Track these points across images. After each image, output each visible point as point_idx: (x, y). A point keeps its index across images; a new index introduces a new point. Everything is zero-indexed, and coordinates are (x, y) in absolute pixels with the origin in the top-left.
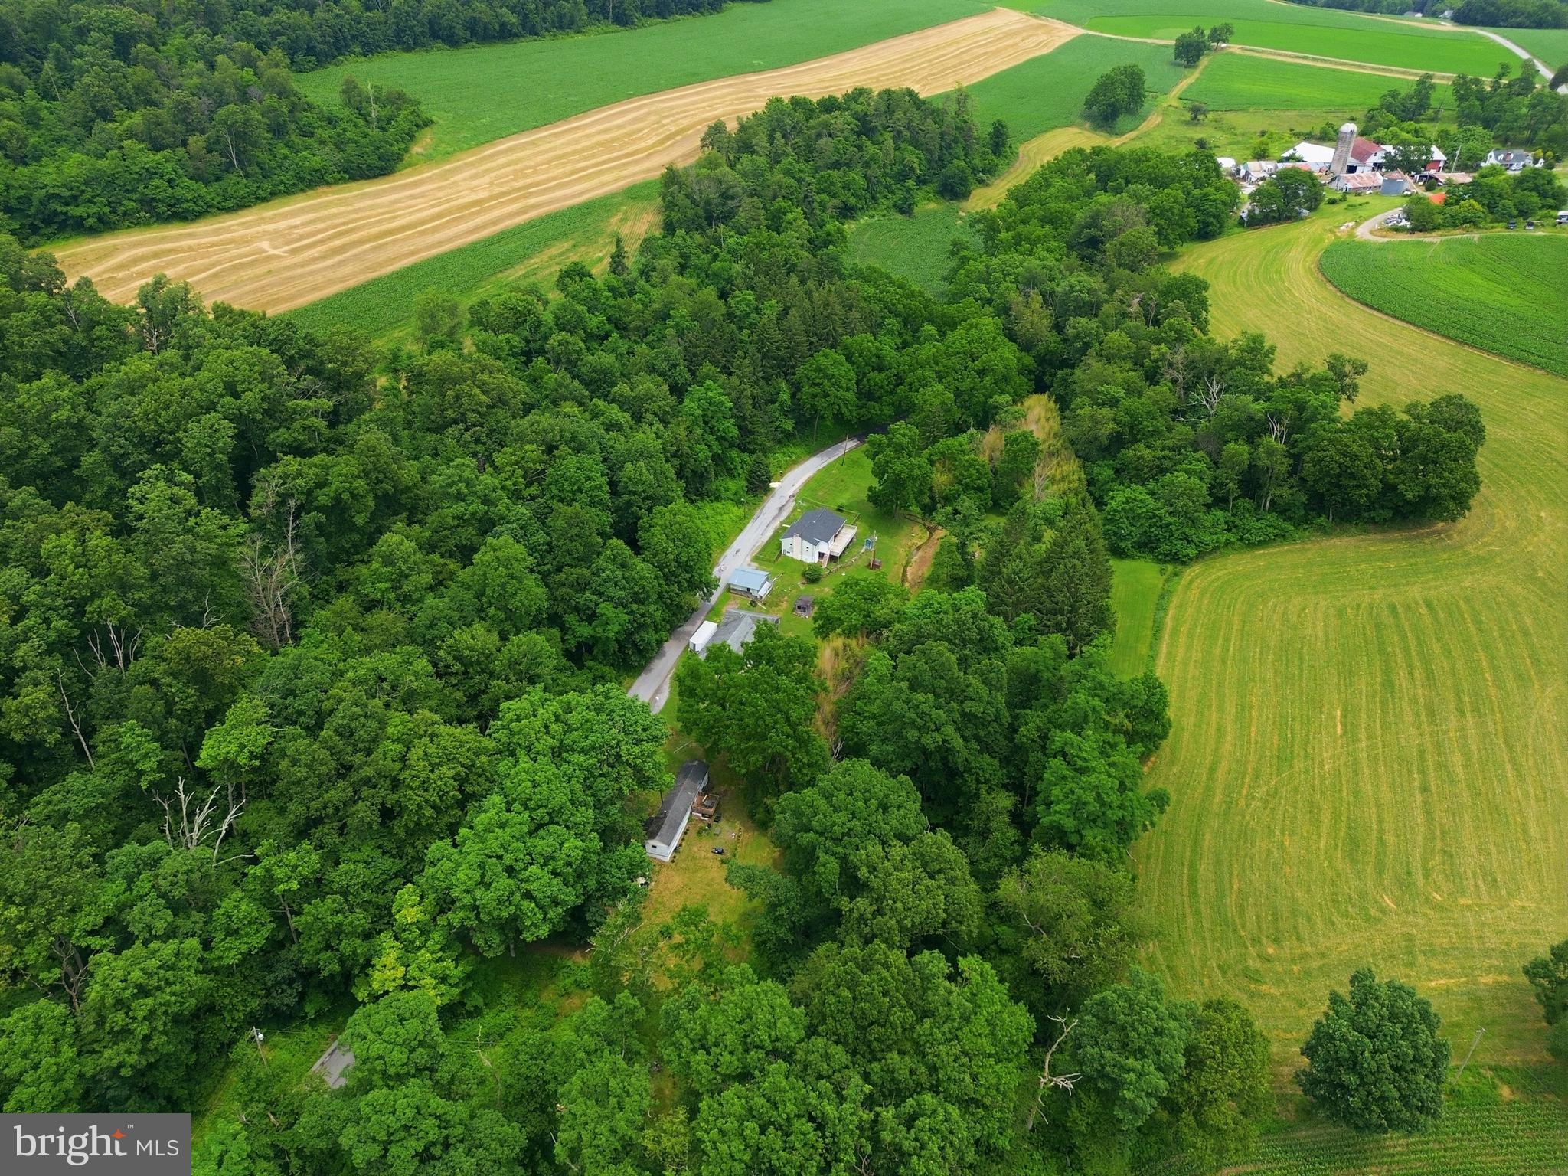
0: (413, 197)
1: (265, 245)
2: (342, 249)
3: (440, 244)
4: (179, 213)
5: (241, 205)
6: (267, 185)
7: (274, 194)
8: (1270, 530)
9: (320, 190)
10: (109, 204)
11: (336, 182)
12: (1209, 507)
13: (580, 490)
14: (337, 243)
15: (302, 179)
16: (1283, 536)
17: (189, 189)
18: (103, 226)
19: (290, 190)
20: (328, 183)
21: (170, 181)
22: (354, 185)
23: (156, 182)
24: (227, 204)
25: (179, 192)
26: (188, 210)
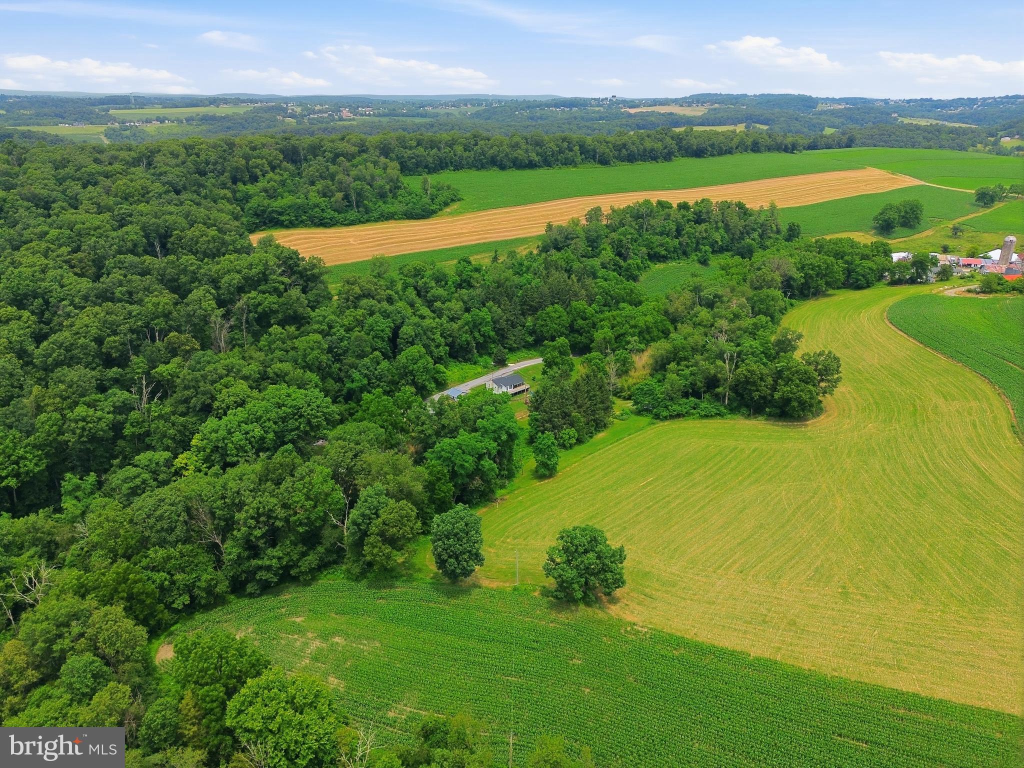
0: (431, 228)
1: (351, 240)
2: (382, 245)
3: (429, 247)
4: (323, 224)
5: (352, 223)
6: (366, 217)
7: (368, 221)
8: (714, 410)
9: (391, 221)
10: (296, 216)
11: (400, 219)
12: (686, 395)
13: (372, 330)
14: (382, 242)
15: (383, 216)
16: (720, 415)
17: (329, 213)
18: (291, 225)
19: (377, 220)
20: (395, 219)
21: (323, 210)
22: (407, 221)
23: (317, 209)
24: (346, 222)
25: (325, 215)
26: (326, 223)
